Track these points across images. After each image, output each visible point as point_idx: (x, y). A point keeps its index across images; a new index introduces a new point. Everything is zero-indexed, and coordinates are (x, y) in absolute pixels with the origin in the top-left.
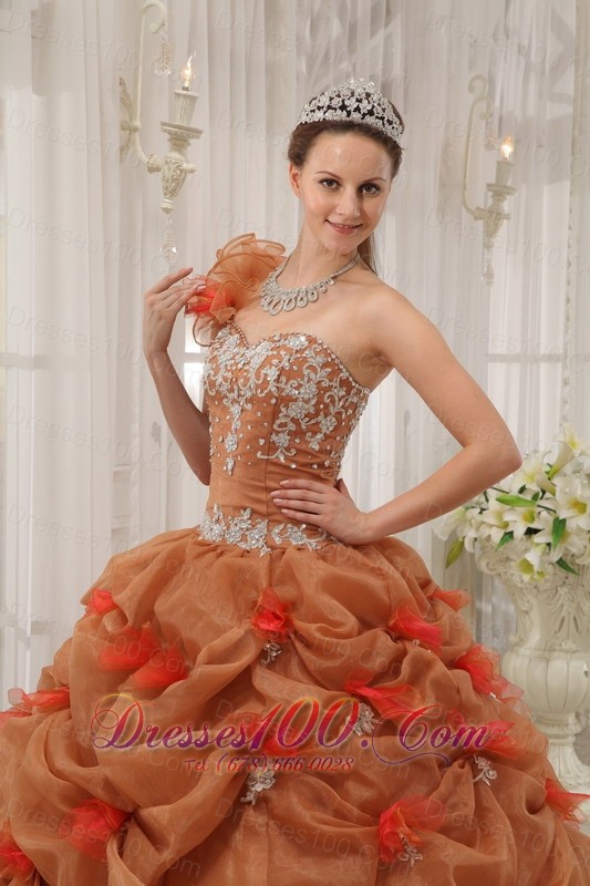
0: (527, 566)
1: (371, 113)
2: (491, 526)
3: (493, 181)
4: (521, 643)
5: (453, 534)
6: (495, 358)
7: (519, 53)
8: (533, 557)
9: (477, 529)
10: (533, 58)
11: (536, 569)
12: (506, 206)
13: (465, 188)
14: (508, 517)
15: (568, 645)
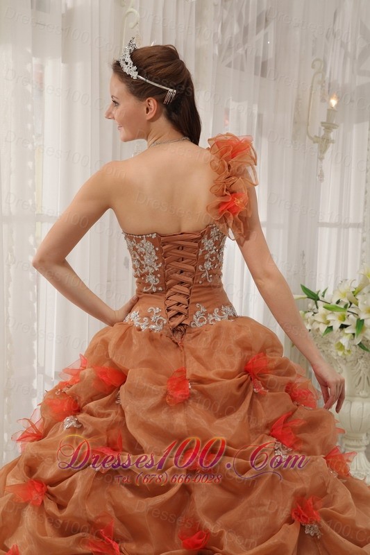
0: (341, 347)
2: (320, 323)
3: (325, 120)
6: (324, 225)
7: (341, 46)
8: (345, 341)
9: (312, 324)
10: (349, 49)
11: (346, 348)
12: (332, 135)
13: (308, 125)
14: (329, 318)
15: (363, 393)
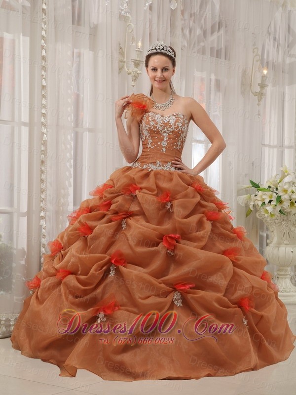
1: (163, 49)
2: (258, 200)
3: (260, 83)
4: (271, 242)
5: (247, 204)
7: (275, 40)
9: (254, 202)
11: (270, 212)
13: (251, 86)
14: (264, 197)
15: (286, 242)
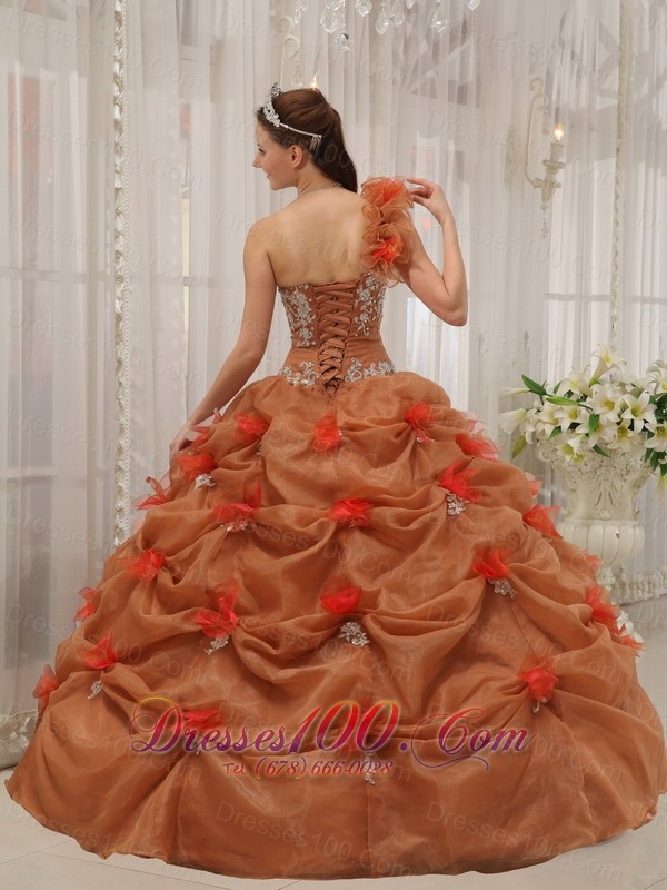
0: (569, 449)
2: (545, 423)
3: (549, 159)
5: (517, 429)
6: (554, 297)
7: (572, 58)
8: (574, 443)
10: (584, 63)
11: (575, 451)
12: (560, 176)
13: (527, 164)
14: (557, 416)
15: (606, 514)
